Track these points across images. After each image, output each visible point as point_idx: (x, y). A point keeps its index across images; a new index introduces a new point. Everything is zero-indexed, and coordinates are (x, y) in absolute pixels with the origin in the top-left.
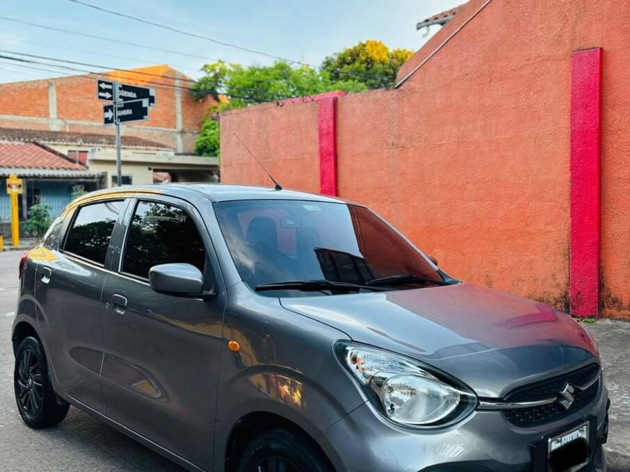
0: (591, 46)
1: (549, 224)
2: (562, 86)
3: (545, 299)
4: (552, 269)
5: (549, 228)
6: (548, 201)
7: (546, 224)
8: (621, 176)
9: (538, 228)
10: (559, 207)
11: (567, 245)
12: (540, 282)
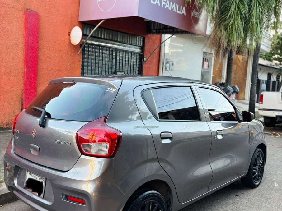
0: (33, 10)
1: (13, 87)
2: (20, 23)
3: (9, 123)
4: (13, 108)
5: (13, 89)
6: (13, 76)
7: (11, 87)
8: (44, 68)
9: (7, 89)
10: (18, 79)
11: (21, 97)
12: (7, 115)
